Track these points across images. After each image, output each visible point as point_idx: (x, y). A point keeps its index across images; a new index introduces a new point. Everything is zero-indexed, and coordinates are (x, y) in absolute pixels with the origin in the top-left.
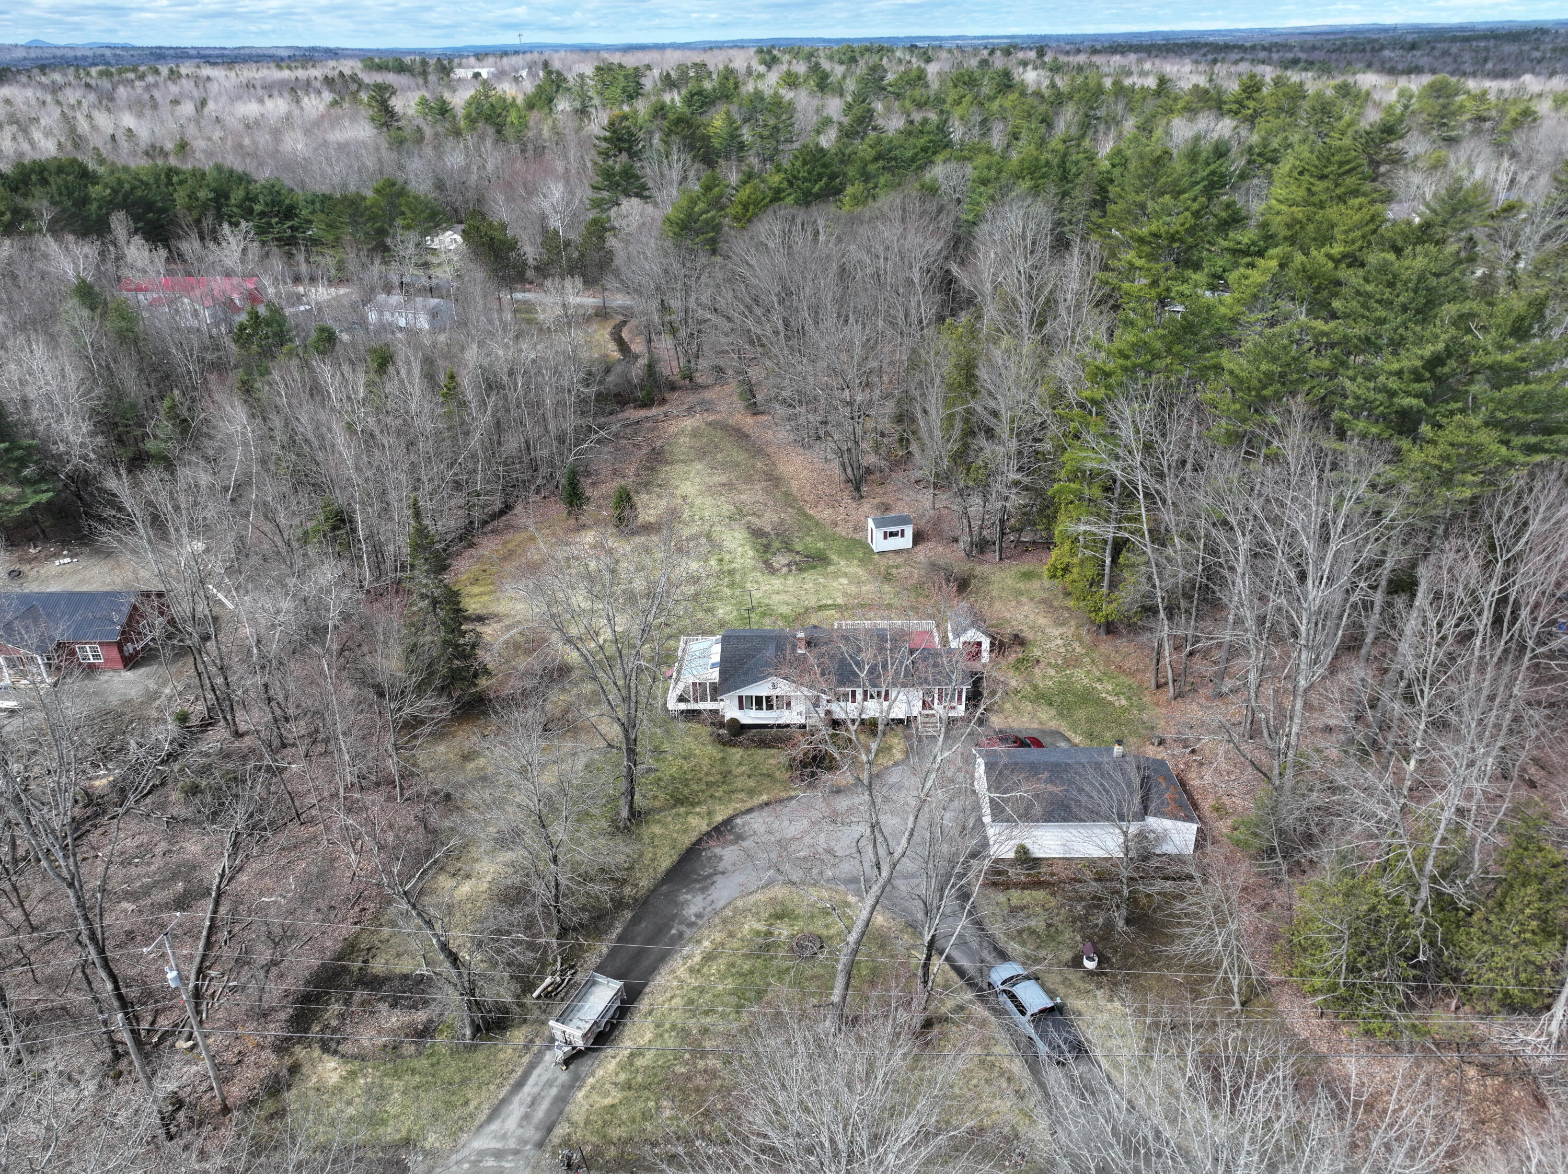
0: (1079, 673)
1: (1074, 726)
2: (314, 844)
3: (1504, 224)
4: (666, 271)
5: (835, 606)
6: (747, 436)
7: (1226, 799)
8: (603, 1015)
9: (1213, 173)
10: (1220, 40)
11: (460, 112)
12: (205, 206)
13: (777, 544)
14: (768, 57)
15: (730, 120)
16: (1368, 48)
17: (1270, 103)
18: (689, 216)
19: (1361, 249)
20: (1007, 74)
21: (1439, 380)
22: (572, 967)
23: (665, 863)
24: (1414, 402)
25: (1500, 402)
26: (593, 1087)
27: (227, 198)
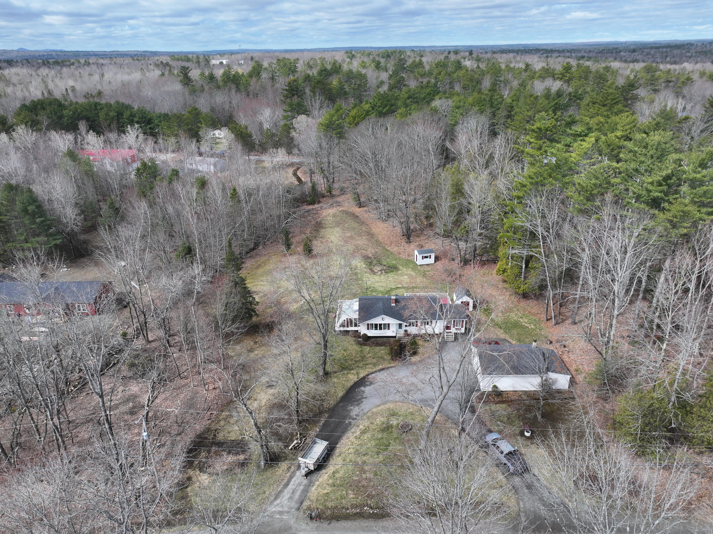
0: (512, 315)
1: (512, 337)
2: (187, 387)
3: (684, 125)
4: (320, 145)
5: (403, 288)
6: (357, 217)
7: (580, 367)
8: (321, 456)
9: (556, 104)
10: (549, 48)
11: (219, 78)
12: (113, 118)
13: (375, 262)
14: (350, 55)
15: (340, 82)
16: (614, 51)
17: (576, 75)
18: (330, 122)
19: (630, 133)
20: (459, 62)
21: (669, 186)
22: (304, 437)
23: (341, 394)
24: (659, 194)
25: (696, 194)
26: (318, 486)
27: (122, 115)
